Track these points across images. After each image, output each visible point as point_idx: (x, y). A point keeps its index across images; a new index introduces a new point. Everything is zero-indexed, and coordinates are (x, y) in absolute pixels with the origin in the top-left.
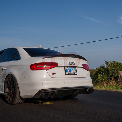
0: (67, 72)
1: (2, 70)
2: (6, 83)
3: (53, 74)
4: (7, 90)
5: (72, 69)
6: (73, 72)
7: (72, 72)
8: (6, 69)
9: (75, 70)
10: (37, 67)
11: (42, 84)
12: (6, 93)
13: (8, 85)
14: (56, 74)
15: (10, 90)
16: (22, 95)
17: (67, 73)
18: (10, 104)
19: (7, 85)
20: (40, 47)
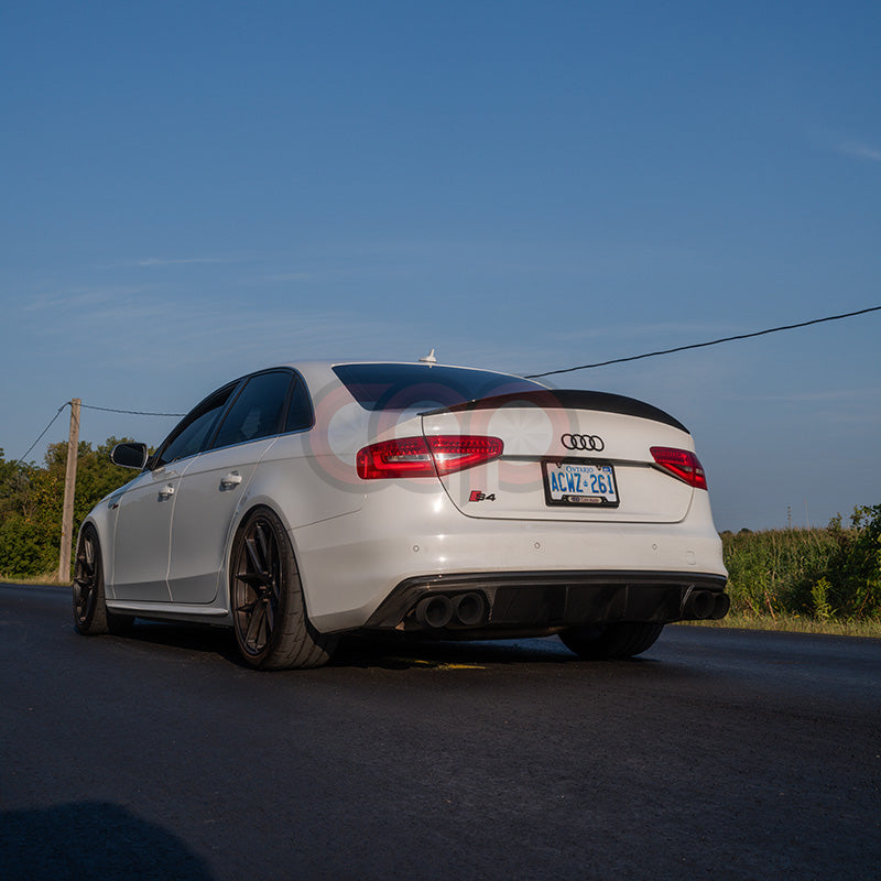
0: (556, 487)
1: (223, 486)
2: (239, 553)
3: (477, 496)
4: (243, 596)
5: (587, 474)
6: (596, 487)
7: (587, 492)
8: (239, 479)
9: (605, 482)
10: (395, 459)
11: (416, 549)
12: (240, 609)
13: (250, 567)
14: (492, 497)
15: (259, 593)
16: (314, 615)
17: (557, 495)
18: (257, 669)
19: (244, 565)
20: (431, 360)
